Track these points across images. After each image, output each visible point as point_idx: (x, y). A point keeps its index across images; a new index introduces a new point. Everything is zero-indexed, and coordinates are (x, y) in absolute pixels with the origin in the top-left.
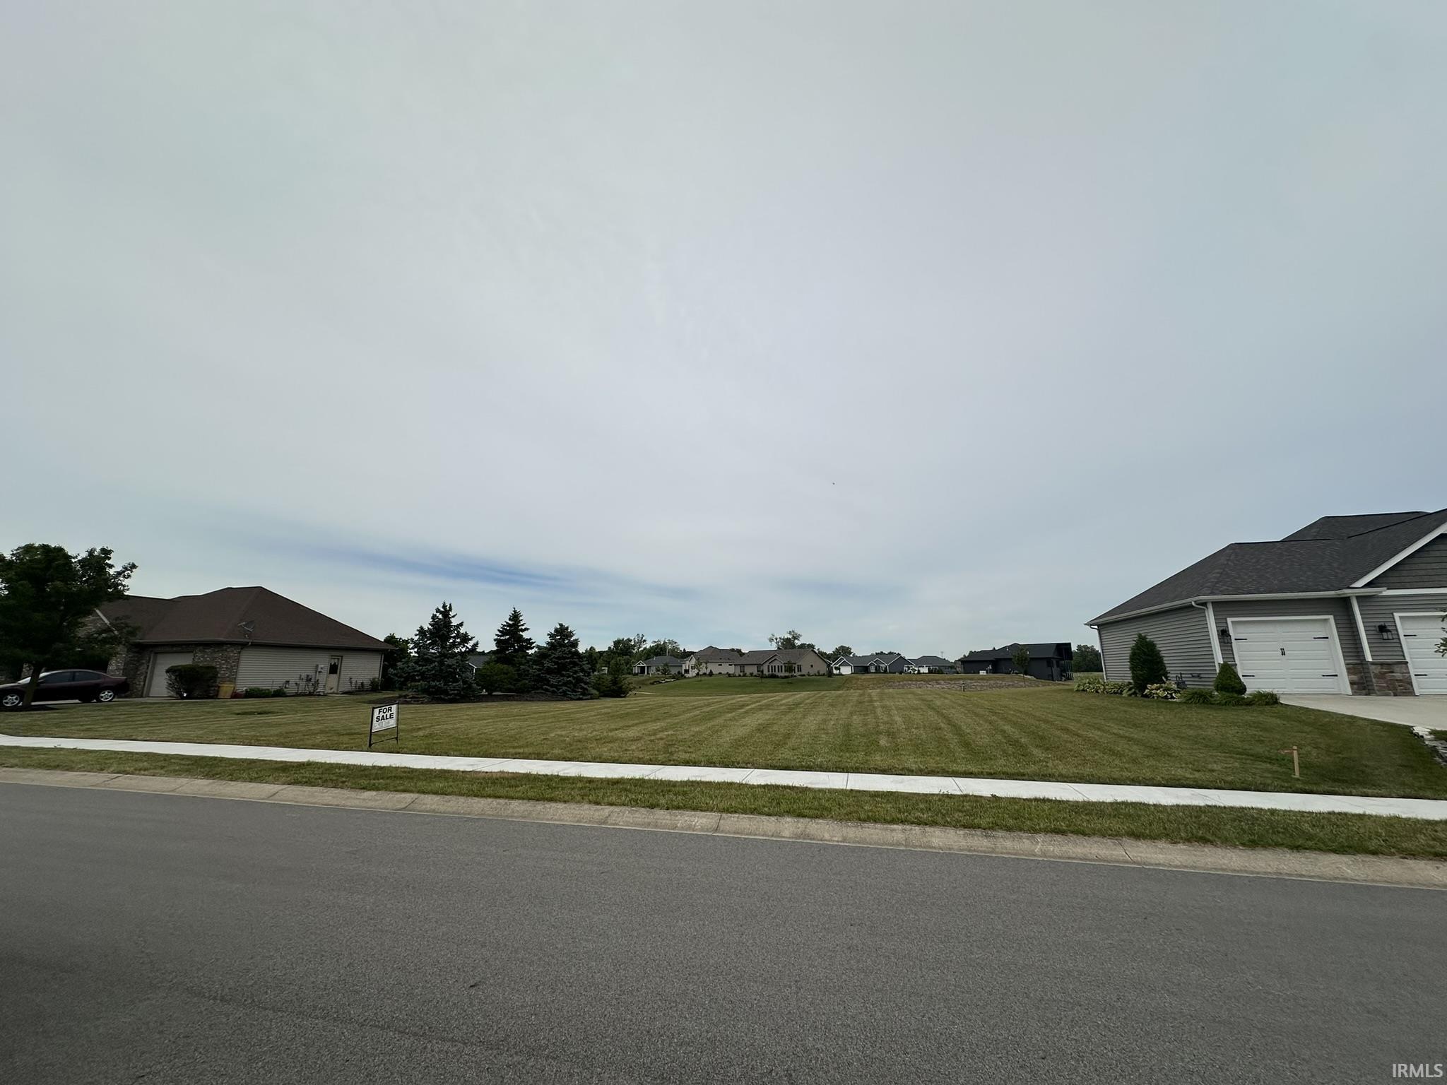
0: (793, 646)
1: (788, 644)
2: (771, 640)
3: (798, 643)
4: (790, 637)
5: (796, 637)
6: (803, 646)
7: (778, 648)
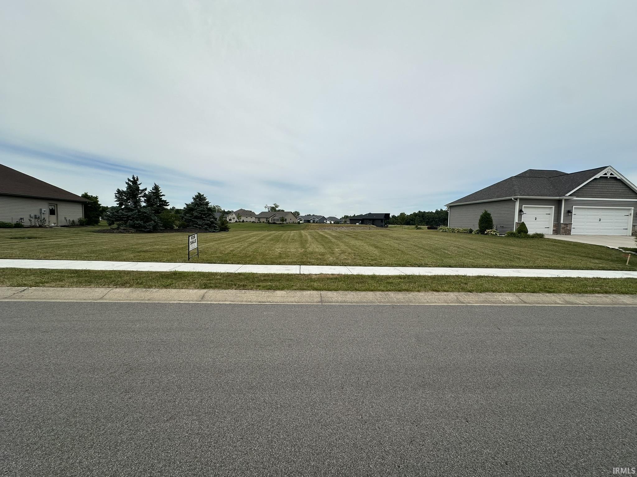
0: (275, 211)
1: (273, 209)
2: (266, 207)
3: (277, 209)
4: (274, 206)
5: (277, 207)
6: (279, 210)
7: (269, 211)
